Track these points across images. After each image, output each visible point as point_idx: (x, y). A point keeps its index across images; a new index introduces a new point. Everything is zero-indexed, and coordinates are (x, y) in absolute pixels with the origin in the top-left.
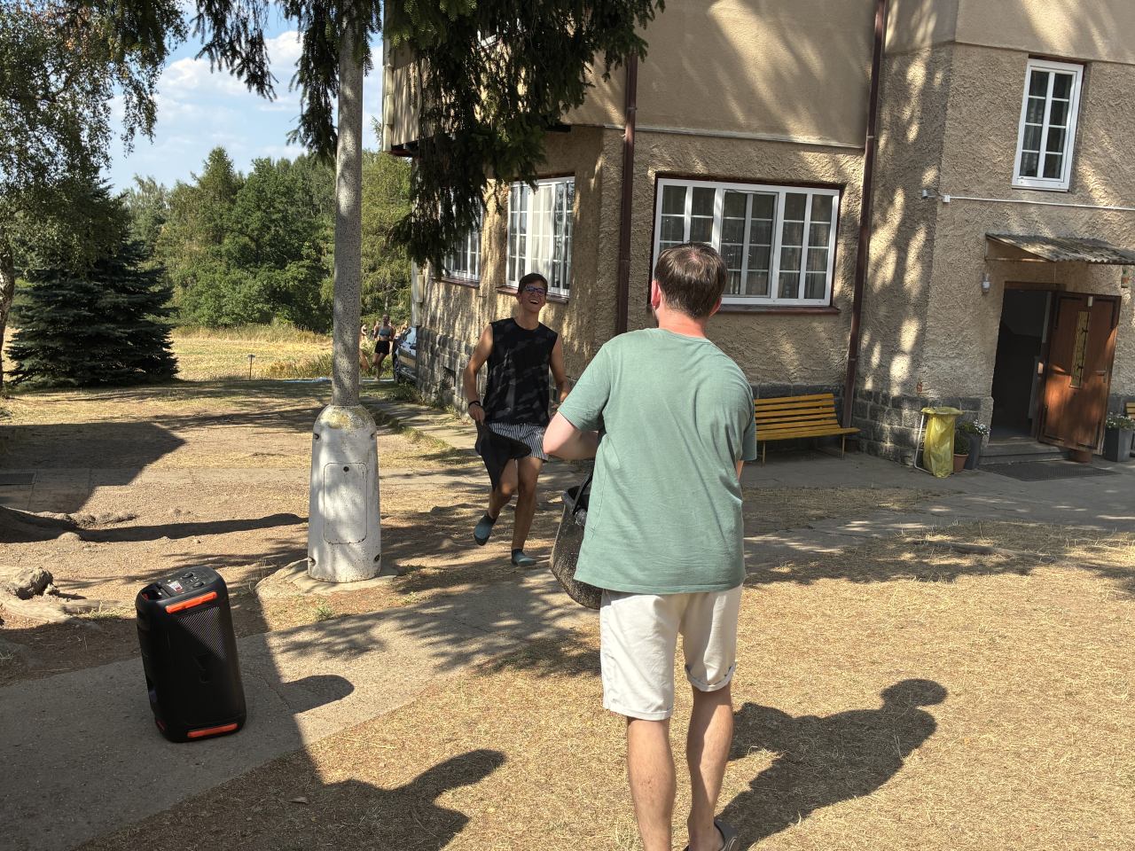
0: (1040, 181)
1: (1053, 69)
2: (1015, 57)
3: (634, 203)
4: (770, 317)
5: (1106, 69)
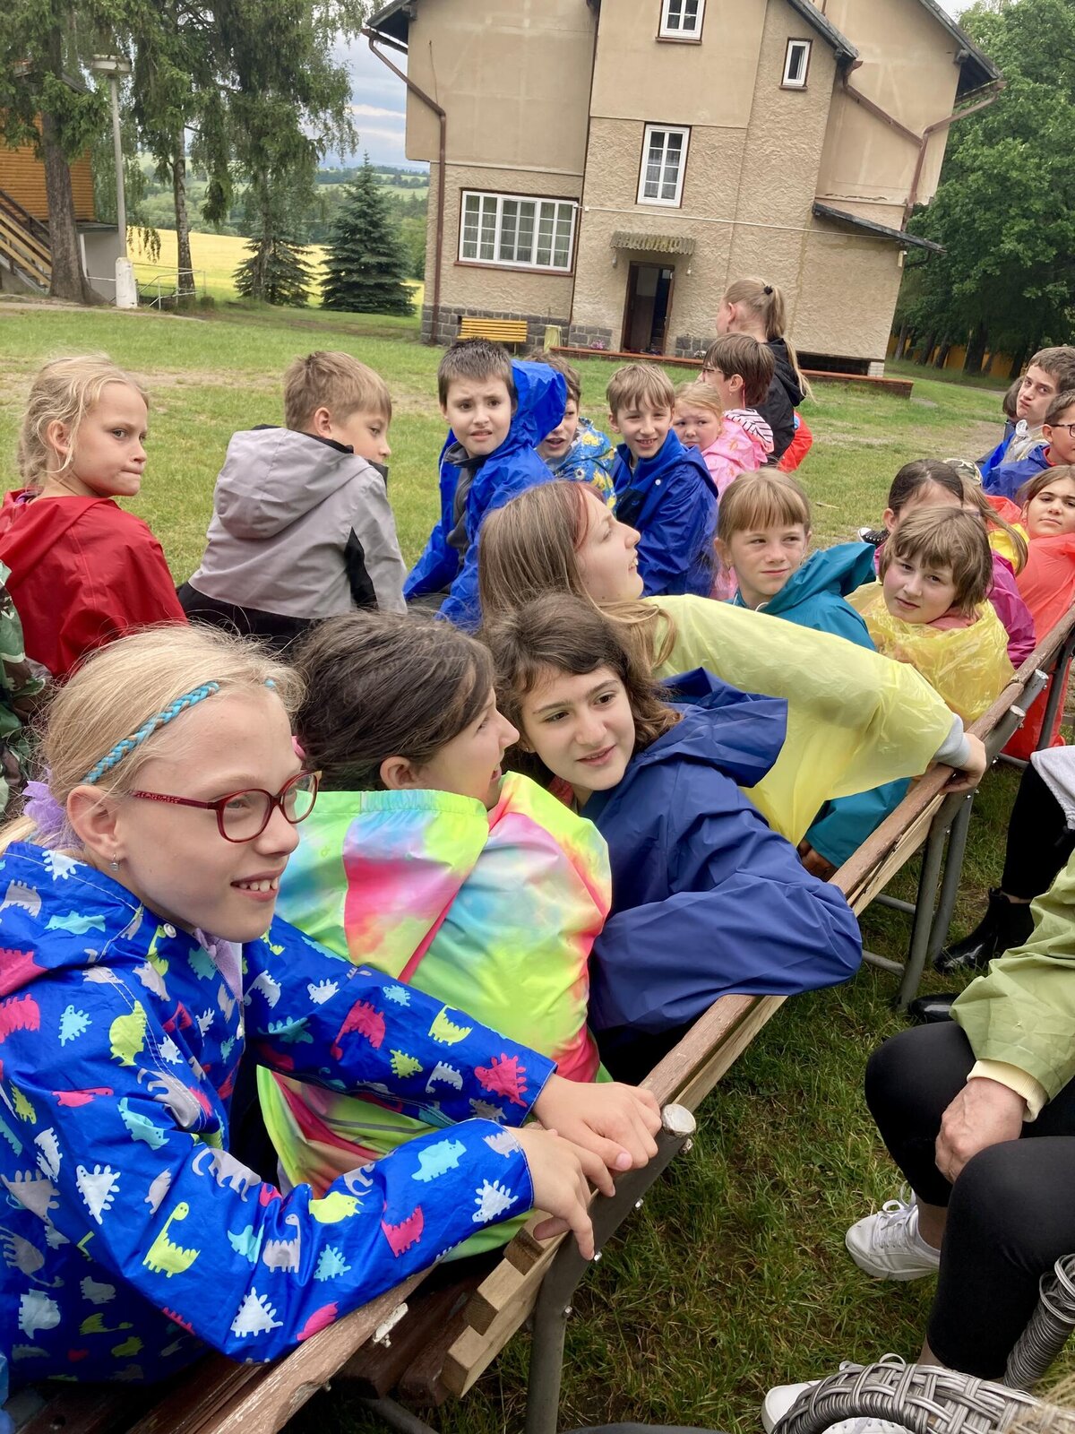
0: (659, 201)
1: (667, 131)
2: (634, 124)
4: (531, 275)
5: (705, 131)
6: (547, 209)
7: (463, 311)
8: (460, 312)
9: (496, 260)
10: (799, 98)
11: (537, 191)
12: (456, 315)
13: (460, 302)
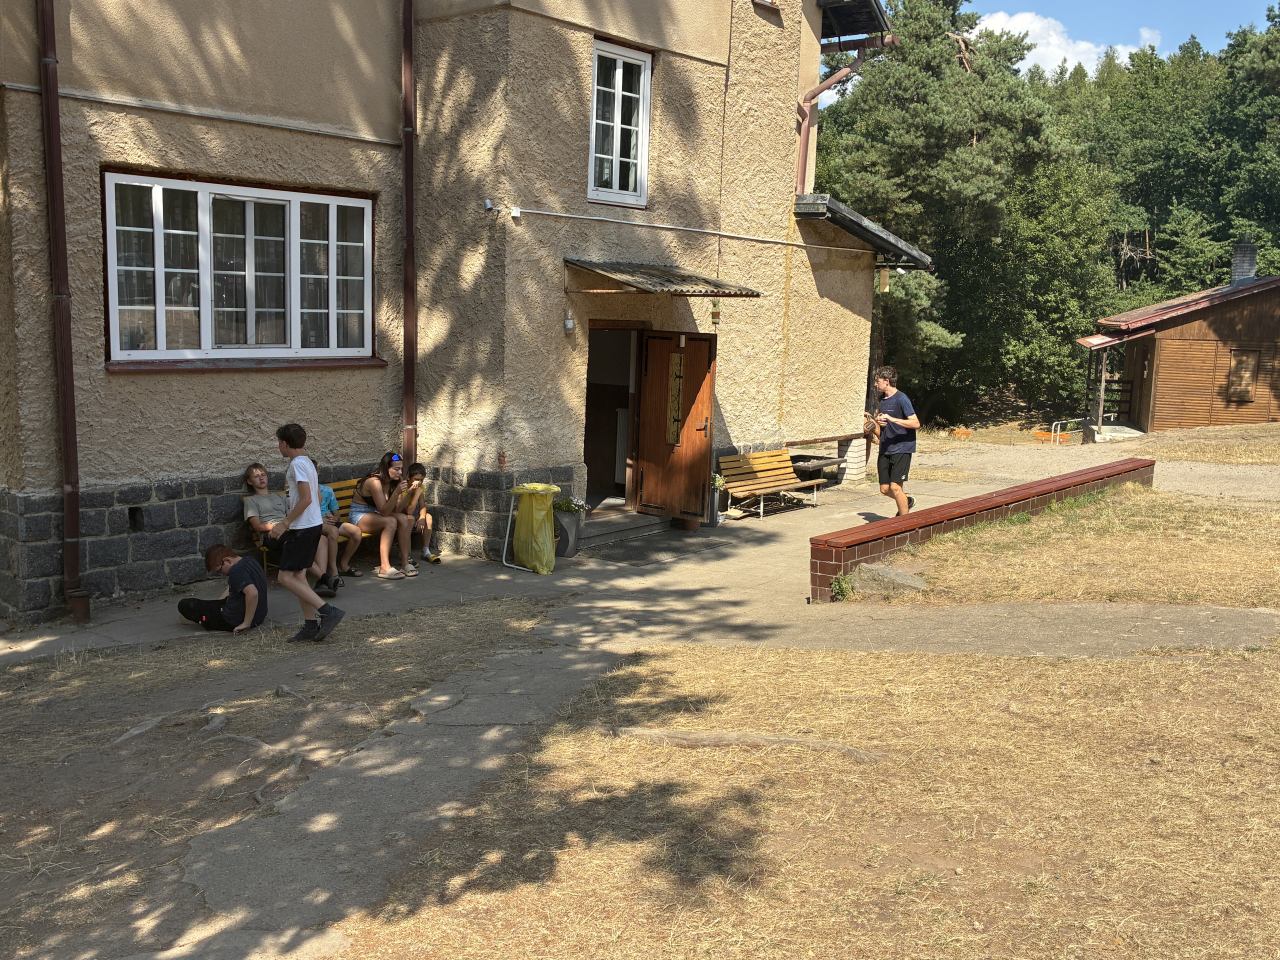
0: (616, 195)
2: (580, 34)
4: (294, 375)
6: (314, 219)
7: (144, 493)
8: (134, 496)
9: (208, 350)
11: (291, 177)
12: (125, 508)
13: (133, 471)
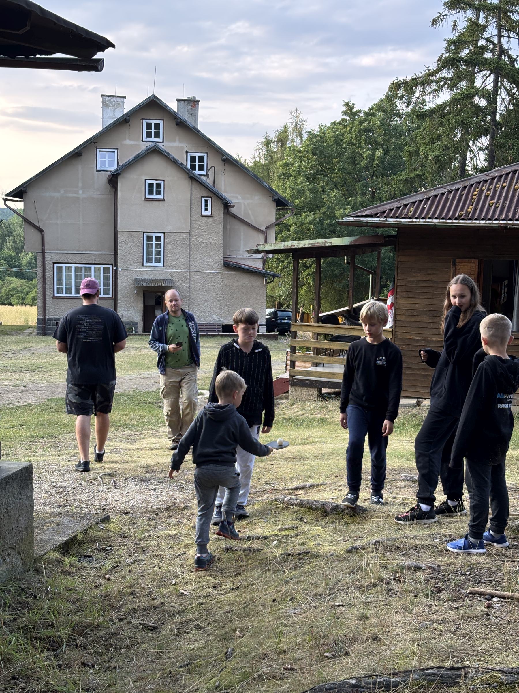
0: (153, 264)
1: (154, 235)
2: (138, 233)
3: (47, 271)
5: (170, 234)
6: (97, 270)
9: (74, 295)
10: (210, 219)
11: (91, 262)
12: (55, 322)
13: (57, 315)
